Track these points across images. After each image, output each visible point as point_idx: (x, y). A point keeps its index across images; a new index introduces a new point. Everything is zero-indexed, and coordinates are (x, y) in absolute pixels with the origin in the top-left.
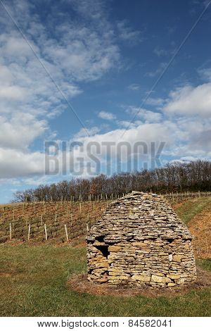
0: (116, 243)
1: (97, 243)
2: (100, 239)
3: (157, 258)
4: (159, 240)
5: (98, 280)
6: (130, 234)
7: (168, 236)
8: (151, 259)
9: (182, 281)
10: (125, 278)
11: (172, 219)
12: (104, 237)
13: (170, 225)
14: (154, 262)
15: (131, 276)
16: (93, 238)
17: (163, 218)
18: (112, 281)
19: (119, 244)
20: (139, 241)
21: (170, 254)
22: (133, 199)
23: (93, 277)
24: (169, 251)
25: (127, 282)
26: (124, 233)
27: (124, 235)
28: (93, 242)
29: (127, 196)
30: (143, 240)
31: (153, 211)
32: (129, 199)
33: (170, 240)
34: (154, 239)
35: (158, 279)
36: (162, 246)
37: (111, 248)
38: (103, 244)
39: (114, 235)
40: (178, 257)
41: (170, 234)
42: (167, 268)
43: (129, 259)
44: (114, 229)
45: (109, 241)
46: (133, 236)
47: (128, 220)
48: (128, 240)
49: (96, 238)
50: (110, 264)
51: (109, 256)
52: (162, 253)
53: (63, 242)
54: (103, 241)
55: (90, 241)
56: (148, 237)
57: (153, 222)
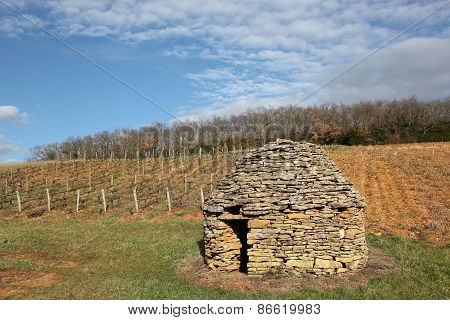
0: (263, 215)
1: (229, 216)
2: (234, 210)
3: (324, 236)
4: (327, 209)
5: (228, 268)
6: (286, 202)
7: (341, 203)
8: (315, 236)
9: (356, 263)
10: (274, 264)
11: (341, 179)
12: (241, 206)
13: (341, 188)
14: (320, 241)
15: (285, 261)
16: (220, 209)
17: (330, 178)
18: (255, 270)
19: (266, 217)
20: (298, 211)
21: (341, 228)
22: (281, 150)
23: (217, 263)
24: (340, 224)
25: (279, 269)
26: (275, 200)
27: (276, 204)
28: (218, 214)
29: (272, 146)
30: (305, 210)
31: (315, 167)
32: (275, 150)
33: (342, 209)
34: (320, 209)
35: (324, 263)
36: (331, 218)
37: (252, 223)
38: (237, 217)
39: (258, 205)
40: (352, 232)
41: (342, 200)
42: (337, 249)
43: (283, 237)
44: (258, 195)
45: (251, 213)
46: (289, 206)
47: (279, 181)
48: (281, 211)
49: (226, 209)
50: (251, 246)
51: (249, 235)
52: (330, 228)
53: (132, 214)
54: (238, 213)
55: (213, 213)
56: (312, 206)
57: (317, 184)
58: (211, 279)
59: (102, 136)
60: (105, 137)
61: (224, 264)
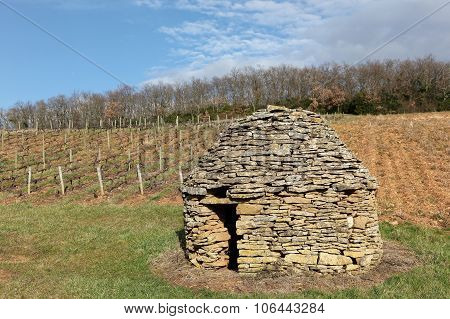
0: (254, 199)
1: (214, 200)
2: (220, 192)
3: (328, 224)
4: (331, 192)
5: (214, 264)
6: (282, 183)
7: (348, 185)
8: (319, 225)
9: (368, 259)
10: (270, 259)
11: (347, 156)
12: (227, 188)
13: (346, 165)
14: (325, 231)
15: (283, 256)
16: (202, 191)
17: (333, 153)
18: (247, 266)
19: (258, 201)
20: (297, 193)
21: (349, 214)
22: (274, 119)
23: (200, 258)
24: (348, 210)
25: (276, 265)
26: (269, 180)
27: (269, 185)
28: (200, 197)
29: (263, 114)
30: (304, 193)
31: (315, 140)
32: (266, 119)
33: (349, 192)
34: (323, 191)
35: (330, 258)
36: (336, 203)
37: (241, 208)
38: (223, 201)
39: (248, 186)
40: (361, 221)
41: (349, 181)
42: (346, 241)
43: (279, 226)
44: (247, 174)
45: (240, 196)
46: (286, 186)
47: (272, 157)
48: (276, 194)
49: (210, 191)
50: (241, 237)
51: (238, 223)
52: (336, 215)
53: (96, 196)
54: (225, 196)
55: (195, 196)
56: (313, 187)
57: (318, 161)
58: (194, 278)
59: (58, 101)
60: (61, 103)
61: (209, 260)
